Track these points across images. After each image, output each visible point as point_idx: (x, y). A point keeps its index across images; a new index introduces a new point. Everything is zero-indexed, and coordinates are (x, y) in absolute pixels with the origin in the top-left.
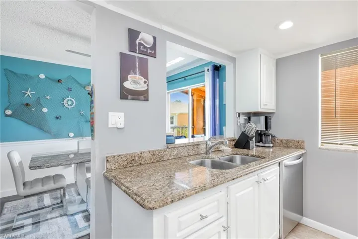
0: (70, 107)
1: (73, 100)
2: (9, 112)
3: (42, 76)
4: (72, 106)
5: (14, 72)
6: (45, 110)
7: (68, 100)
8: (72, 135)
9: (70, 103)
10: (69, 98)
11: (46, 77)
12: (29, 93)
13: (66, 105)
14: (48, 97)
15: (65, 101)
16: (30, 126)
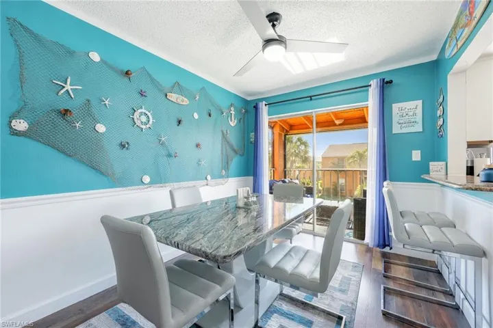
0: (144, 127)
1: (149, 114)
2: (21, 125)
3: (95, 57)
4: (148, 126)
5: (35, 32)
6: (101, 128)
7: (141, 113)
8: (147, 179)
9: (144, 119)
10: (143, 110)
11: (101, 59)
12: (68, 87)
13: (138, 123)
14: (107, 102)
15: (136, 115)
16: (70, 159)
